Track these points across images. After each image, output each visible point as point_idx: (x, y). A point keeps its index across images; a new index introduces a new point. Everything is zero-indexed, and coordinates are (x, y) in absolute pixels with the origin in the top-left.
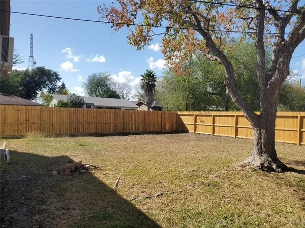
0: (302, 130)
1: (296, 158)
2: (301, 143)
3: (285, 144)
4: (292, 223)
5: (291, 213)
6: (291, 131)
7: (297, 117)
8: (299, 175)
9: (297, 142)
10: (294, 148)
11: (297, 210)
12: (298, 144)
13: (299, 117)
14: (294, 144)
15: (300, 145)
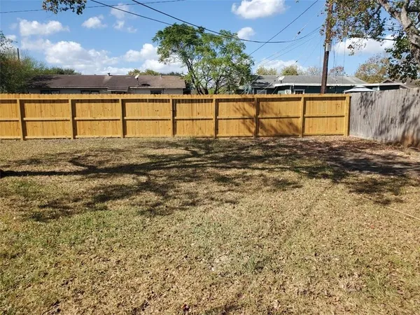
0: (25, 119)
1: (19, 158)
2: (26, 137)
3: (3, 141)
4: (6, 244)
5: (6, 231)
6: (10, 121)
7: (15, 101)
8: (20, 179)
9: (20, 137)
10: (16, 145)
11: (15, 224)
12: (22, 139)
13: (18, 102)
14: (17, 139)
15: (25, 139)
